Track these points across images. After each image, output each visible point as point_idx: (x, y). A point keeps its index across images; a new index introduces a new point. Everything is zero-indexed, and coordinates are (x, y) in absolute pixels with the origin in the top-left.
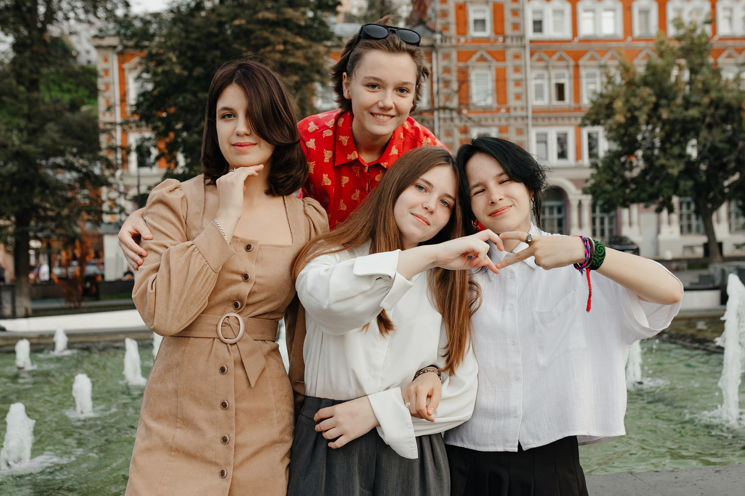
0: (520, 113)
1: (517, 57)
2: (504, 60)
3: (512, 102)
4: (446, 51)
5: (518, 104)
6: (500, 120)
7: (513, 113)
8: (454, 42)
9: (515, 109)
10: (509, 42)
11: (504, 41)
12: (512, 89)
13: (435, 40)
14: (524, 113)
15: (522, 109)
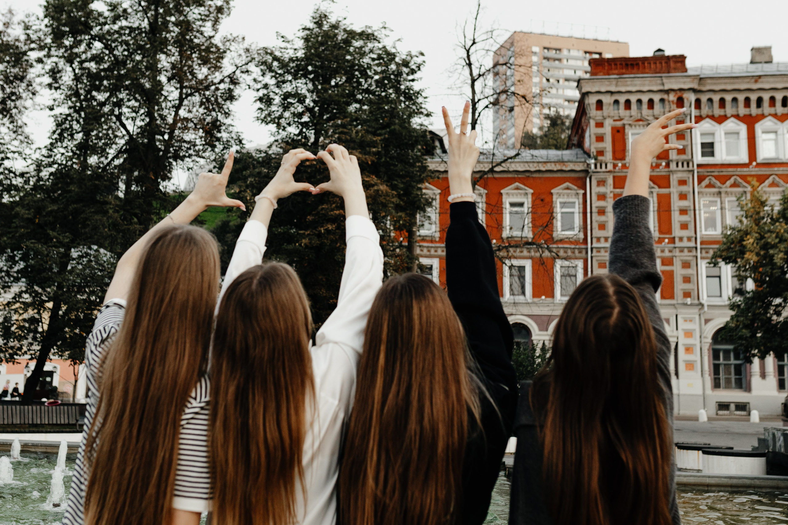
0: (685, 243)
1: (682, 182)
2: (669, 186)
3: (677, 232)
4: (602, 176)
5: (685, 233)
6: (663, 251)
7: (678, 244)
8: (610, 167)
9: (681, 239)
10: (673, 166)
11: (668, 165)
12: (676, 218)
13: (588, 165)
14: (692, 244)
15: (689, 239)
